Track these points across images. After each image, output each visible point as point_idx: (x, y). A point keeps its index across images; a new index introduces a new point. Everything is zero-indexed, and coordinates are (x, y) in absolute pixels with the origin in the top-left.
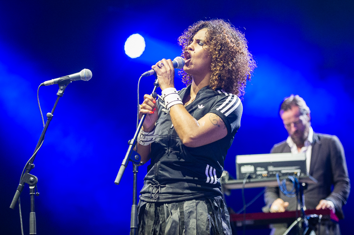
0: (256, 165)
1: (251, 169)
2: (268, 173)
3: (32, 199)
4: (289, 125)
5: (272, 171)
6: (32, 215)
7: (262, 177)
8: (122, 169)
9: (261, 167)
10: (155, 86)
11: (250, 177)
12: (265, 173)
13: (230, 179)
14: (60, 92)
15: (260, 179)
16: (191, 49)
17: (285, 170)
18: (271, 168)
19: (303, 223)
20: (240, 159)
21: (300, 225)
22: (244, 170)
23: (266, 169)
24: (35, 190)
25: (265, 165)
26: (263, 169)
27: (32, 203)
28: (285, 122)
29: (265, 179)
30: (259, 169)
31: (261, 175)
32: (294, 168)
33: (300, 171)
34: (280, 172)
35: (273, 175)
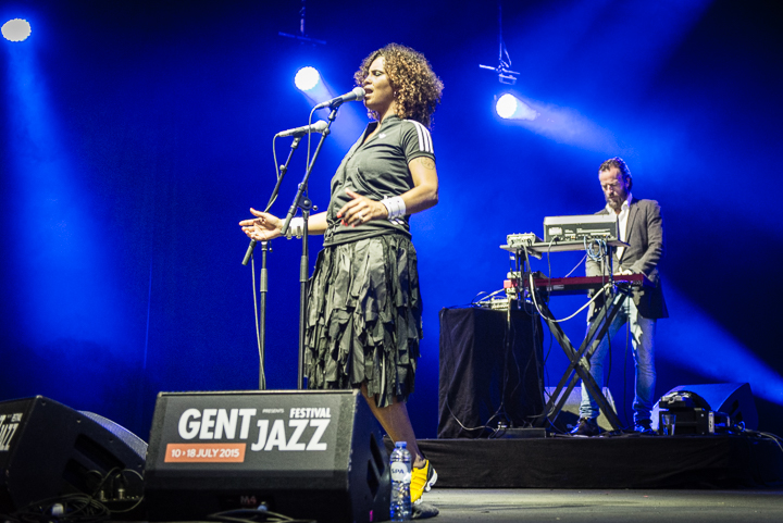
0: (564, 227)
1: (558, 231)
2: (577, 236)
3: (264, 255)
4: (606, 187)
5: (581, 234)
6: (264, 271)
7: (571, 239)
9: (570, 229)
11: (557, 240)
12: (573, 235)
13: (537, 241)
14: (294, 144)
15: (568, 241)
16: (368, 83)
17: (594, 232)
18: (579, 231)
19: (611, 289)
20: (548, 221)
21: (608, 291)
22: (552, 232)
23: (575, 232)
24: (267, 246)
25: (573, 227)
26: (571, 231)
27: (264, 259)
28: (603, 184)
29: (574, 241)
30: (567, 231)
31: (569, 237)
32: (604, 230)
33: (609, 234)
34: (589, 234)
35: (582, 238)
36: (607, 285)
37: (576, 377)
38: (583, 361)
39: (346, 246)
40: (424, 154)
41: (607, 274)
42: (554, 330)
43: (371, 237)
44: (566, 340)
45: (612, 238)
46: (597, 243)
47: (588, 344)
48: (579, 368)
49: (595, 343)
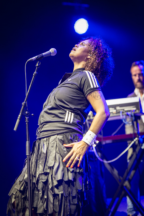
2: (117, 111)
5: (119, 110)
7: (113, 114)
8: (18, 121)
9: (112, 107)
10: (37, 68)
12: (114, 111)
17: (127, 109)
18: (118, 108)
23: (115, 109)
25: (114, 107)
26: (113, 109)
29: (115, 115)
30: (111, 109)
31: (112, 113)
32: (132, 107)
33: (135, 109)
34: (123, 110)
35: (119, 112)
36: (136, 139)
37: (123, 193)
38: (127, 183)
39: (45, 139)
40: (94, 90)
41: (136, 132)
42: (108, 167)
43: (58, 134)
44: (116, 172)
45: (137, 111)
46: (128, 115)
47: (129, 173)
48: (124, 188)
49: (133, 173)
